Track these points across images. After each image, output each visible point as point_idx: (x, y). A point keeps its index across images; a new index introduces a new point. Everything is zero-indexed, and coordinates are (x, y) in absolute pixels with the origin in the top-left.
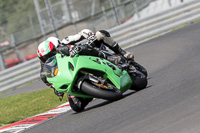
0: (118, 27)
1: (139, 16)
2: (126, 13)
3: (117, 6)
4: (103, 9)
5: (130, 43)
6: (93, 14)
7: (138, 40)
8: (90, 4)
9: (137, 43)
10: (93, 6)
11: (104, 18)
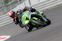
0: (4, 15)
2: (7, 10)
3: (3, 7)
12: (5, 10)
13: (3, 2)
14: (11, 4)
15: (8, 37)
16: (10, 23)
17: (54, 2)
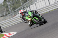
0: (12, 18)
1: (18, 15)
2: (14, 14)
3: (12, 12)
4: (8, 13)
5: (16, 23)
6: (5, 14)
7: (18, 22)
8: (4, 12)
9: (18, 23)
10: (5, 12)
11: (8, 16)
12: (13, 15)
13: (12, 9)
14: (17, 10)
15: (15, 33)
16: (17, 23)
17: (47, 9)
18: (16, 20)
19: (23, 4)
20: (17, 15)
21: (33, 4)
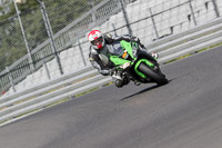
18: (6, 109)
19: (34, 47)
20: (11, 90)
21: (70, 47)
